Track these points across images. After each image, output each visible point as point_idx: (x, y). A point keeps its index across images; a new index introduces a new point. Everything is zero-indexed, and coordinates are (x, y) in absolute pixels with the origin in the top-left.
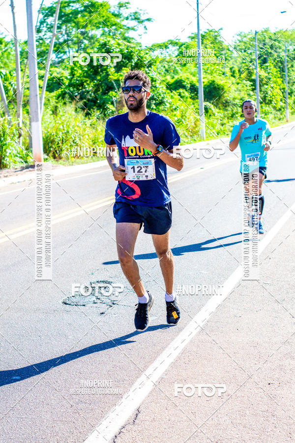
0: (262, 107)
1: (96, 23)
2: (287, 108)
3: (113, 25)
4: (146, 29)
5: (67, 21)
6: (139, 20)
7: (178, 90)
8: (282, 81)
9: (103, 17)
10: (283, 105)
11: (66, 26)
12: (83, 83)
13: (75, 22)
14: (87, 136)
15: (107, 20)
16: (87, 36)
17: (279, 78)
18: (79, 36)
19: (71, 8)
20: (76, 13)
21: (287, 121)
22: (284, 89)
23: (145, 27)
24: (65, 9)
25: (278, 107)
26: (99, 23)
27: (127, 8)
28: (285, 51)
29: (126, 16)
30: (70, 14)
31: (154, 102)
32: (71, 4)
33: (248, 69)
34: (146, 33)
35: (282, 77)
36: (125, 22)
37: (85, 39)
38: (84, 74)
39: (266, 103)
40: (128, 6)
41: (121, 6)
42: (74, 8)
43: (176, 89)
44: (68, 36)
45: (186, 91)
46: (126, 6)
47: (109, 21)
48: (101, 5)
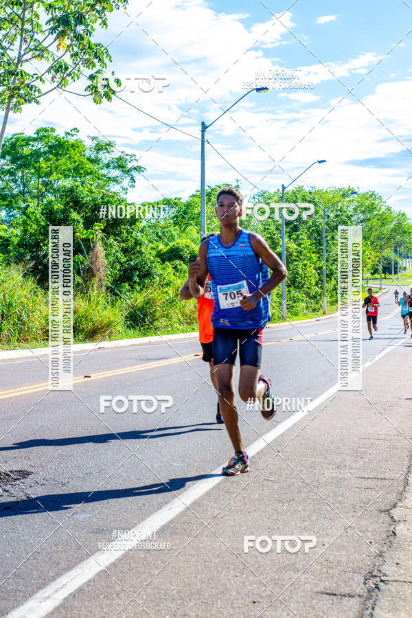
0: (289, 291)
1: (64, 171)
2: (324, 296)
3: (88, 174)
4: (134, 181)
5: (25, 166)
6: (124, 170)
7: (173, 261)
8: (318, 257)
9: (75, 162)
10: (320, 291)
11: (23, 172)
12: (39, 243)
13: (35, 168)
14: (39, 313)
15: (81, 166)
16: (51, 188)
17: (313, 252)
18: (40, 186)
19: (30, 147)
20: (37, 154)
21: (324, 313)
22: (320, 268)
23: (132, 178)
24: (23, 149)
25: (312, 293)
26: (69, 170)
27: (108, 152)
28: (323, 218)
29: (106, 162)
30: (28, 156)
31: (137, 273)
32: (31, 143)
33: (271, 238)
34: (134, 187)
35: (318, 253)
36: (104, 172)
37: (49, 192)
38: (40, 230)
39: (295, 287)
40: (110, 149)
41: (99, 148)
42: (34, 148)
43: (170, 260)
44: (25, 186)
45: (185, 263)
46: (106, 149)
47: (82, 168)
48: (73, 145)
